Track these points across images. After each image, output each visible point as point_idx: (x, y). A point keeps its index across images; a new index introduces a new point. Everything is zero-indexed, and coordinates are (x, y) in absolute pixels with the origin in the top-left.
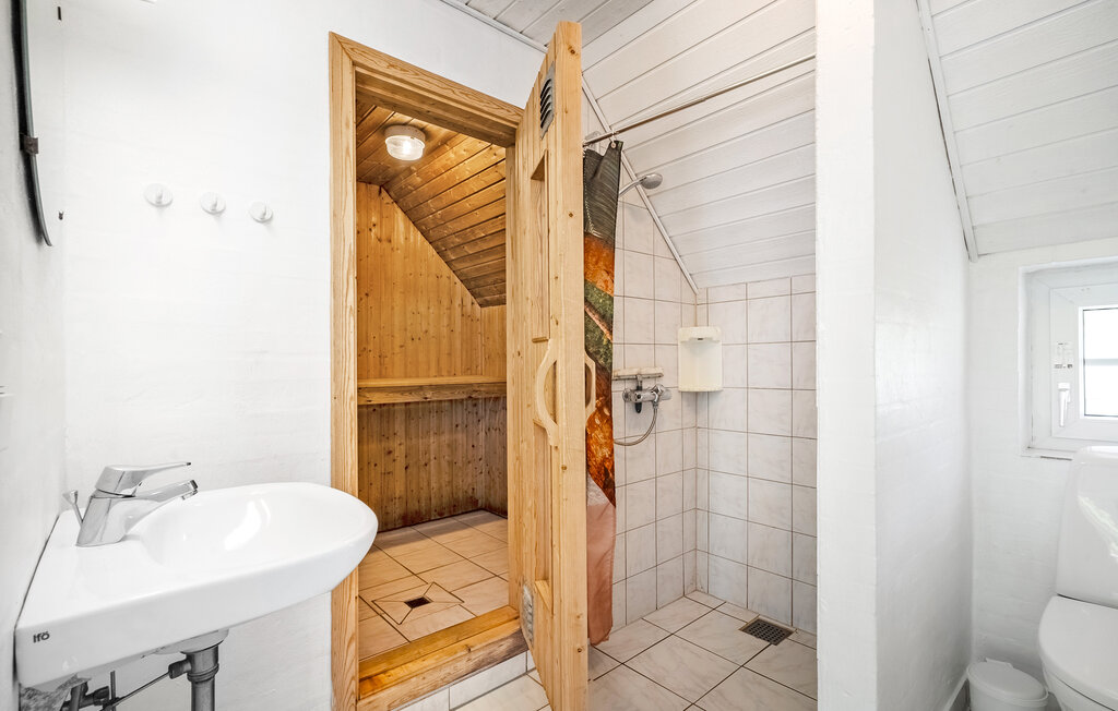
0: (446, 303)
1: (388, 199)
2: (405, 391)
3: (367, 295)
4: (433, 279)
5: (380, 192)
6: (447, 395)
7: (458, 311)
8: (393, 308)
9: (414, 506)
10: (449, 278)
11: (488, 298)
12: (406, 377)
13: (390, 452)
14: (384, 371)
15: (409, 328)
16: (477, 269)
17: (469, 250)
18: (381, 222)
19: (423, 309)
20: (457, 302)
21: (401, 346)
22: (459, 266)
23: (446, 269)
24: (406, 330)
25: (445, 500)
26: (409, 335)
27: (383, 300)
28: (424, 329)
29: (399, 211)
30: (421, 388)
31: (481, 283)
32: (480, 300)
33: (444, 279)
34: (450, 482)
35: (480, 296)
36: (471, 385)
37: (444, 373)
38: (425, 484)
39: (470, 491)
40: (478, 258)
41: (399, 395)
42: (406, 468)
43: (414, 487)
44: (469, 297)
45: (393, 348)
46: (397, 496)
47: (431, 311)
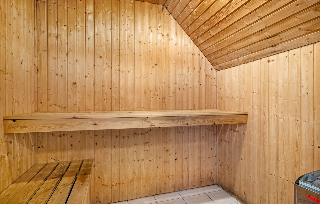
0: (197, 69)
1: (167, 13)
2: (176, 120)
3: (156, 65)
4: (190, 56)
5: (163, 8)
6: (199, 123)
7: (204, 73)
8: (169, 72)
9: (180, 181)
10: (199, 55)
11: (222, 65)
12: (176, 109)
13: (167, 151)
14: (164, 106)
15: (178, 83)
16: (216, 46)
17: (213, 33)
18: (164, 25)
19: (185, 72)
20: (203, 68)
21: (174, 93)
22: (205, 47)
23: (197, 50)
24: (176, 84)
25: (196, 179)
26: (178, 86)
27: (164, 67)
28: (186, 83)
29: (172, 18)
30: (184, 117)
31: (218, 55)
32: (216, 67)
33: (196, 56)
34: (199, 168)
35: (217, 64)
36: (215, 116)
37: (196, 107)
38: (186, 169)
39: (210, 174)
40: (219, 37)
41: (171, 122)
42: (176, 160)
43: (180, 170)
44: (210, 66)
45: (169, 94)
46: (171, 175)
47: (189, 73)
